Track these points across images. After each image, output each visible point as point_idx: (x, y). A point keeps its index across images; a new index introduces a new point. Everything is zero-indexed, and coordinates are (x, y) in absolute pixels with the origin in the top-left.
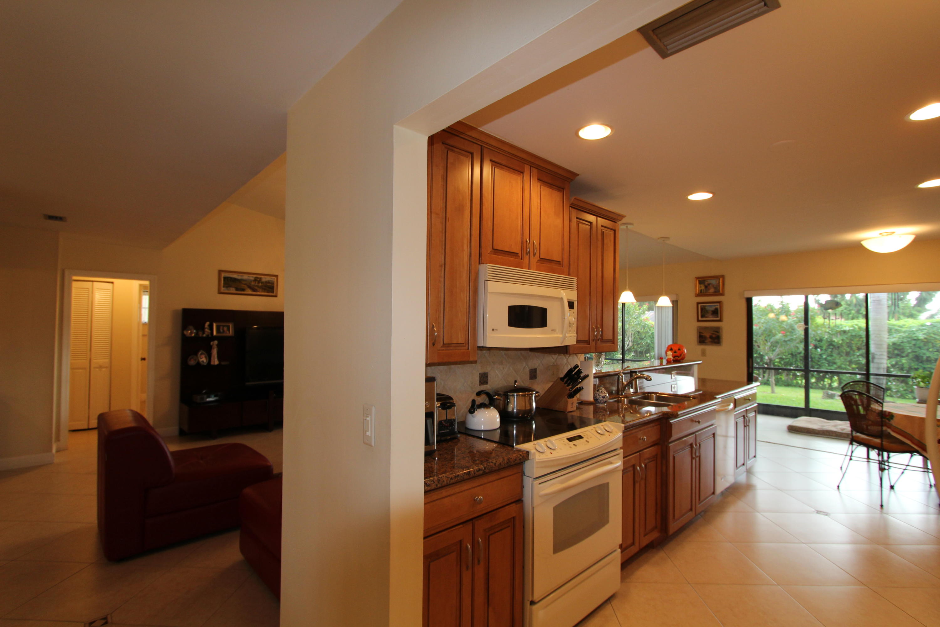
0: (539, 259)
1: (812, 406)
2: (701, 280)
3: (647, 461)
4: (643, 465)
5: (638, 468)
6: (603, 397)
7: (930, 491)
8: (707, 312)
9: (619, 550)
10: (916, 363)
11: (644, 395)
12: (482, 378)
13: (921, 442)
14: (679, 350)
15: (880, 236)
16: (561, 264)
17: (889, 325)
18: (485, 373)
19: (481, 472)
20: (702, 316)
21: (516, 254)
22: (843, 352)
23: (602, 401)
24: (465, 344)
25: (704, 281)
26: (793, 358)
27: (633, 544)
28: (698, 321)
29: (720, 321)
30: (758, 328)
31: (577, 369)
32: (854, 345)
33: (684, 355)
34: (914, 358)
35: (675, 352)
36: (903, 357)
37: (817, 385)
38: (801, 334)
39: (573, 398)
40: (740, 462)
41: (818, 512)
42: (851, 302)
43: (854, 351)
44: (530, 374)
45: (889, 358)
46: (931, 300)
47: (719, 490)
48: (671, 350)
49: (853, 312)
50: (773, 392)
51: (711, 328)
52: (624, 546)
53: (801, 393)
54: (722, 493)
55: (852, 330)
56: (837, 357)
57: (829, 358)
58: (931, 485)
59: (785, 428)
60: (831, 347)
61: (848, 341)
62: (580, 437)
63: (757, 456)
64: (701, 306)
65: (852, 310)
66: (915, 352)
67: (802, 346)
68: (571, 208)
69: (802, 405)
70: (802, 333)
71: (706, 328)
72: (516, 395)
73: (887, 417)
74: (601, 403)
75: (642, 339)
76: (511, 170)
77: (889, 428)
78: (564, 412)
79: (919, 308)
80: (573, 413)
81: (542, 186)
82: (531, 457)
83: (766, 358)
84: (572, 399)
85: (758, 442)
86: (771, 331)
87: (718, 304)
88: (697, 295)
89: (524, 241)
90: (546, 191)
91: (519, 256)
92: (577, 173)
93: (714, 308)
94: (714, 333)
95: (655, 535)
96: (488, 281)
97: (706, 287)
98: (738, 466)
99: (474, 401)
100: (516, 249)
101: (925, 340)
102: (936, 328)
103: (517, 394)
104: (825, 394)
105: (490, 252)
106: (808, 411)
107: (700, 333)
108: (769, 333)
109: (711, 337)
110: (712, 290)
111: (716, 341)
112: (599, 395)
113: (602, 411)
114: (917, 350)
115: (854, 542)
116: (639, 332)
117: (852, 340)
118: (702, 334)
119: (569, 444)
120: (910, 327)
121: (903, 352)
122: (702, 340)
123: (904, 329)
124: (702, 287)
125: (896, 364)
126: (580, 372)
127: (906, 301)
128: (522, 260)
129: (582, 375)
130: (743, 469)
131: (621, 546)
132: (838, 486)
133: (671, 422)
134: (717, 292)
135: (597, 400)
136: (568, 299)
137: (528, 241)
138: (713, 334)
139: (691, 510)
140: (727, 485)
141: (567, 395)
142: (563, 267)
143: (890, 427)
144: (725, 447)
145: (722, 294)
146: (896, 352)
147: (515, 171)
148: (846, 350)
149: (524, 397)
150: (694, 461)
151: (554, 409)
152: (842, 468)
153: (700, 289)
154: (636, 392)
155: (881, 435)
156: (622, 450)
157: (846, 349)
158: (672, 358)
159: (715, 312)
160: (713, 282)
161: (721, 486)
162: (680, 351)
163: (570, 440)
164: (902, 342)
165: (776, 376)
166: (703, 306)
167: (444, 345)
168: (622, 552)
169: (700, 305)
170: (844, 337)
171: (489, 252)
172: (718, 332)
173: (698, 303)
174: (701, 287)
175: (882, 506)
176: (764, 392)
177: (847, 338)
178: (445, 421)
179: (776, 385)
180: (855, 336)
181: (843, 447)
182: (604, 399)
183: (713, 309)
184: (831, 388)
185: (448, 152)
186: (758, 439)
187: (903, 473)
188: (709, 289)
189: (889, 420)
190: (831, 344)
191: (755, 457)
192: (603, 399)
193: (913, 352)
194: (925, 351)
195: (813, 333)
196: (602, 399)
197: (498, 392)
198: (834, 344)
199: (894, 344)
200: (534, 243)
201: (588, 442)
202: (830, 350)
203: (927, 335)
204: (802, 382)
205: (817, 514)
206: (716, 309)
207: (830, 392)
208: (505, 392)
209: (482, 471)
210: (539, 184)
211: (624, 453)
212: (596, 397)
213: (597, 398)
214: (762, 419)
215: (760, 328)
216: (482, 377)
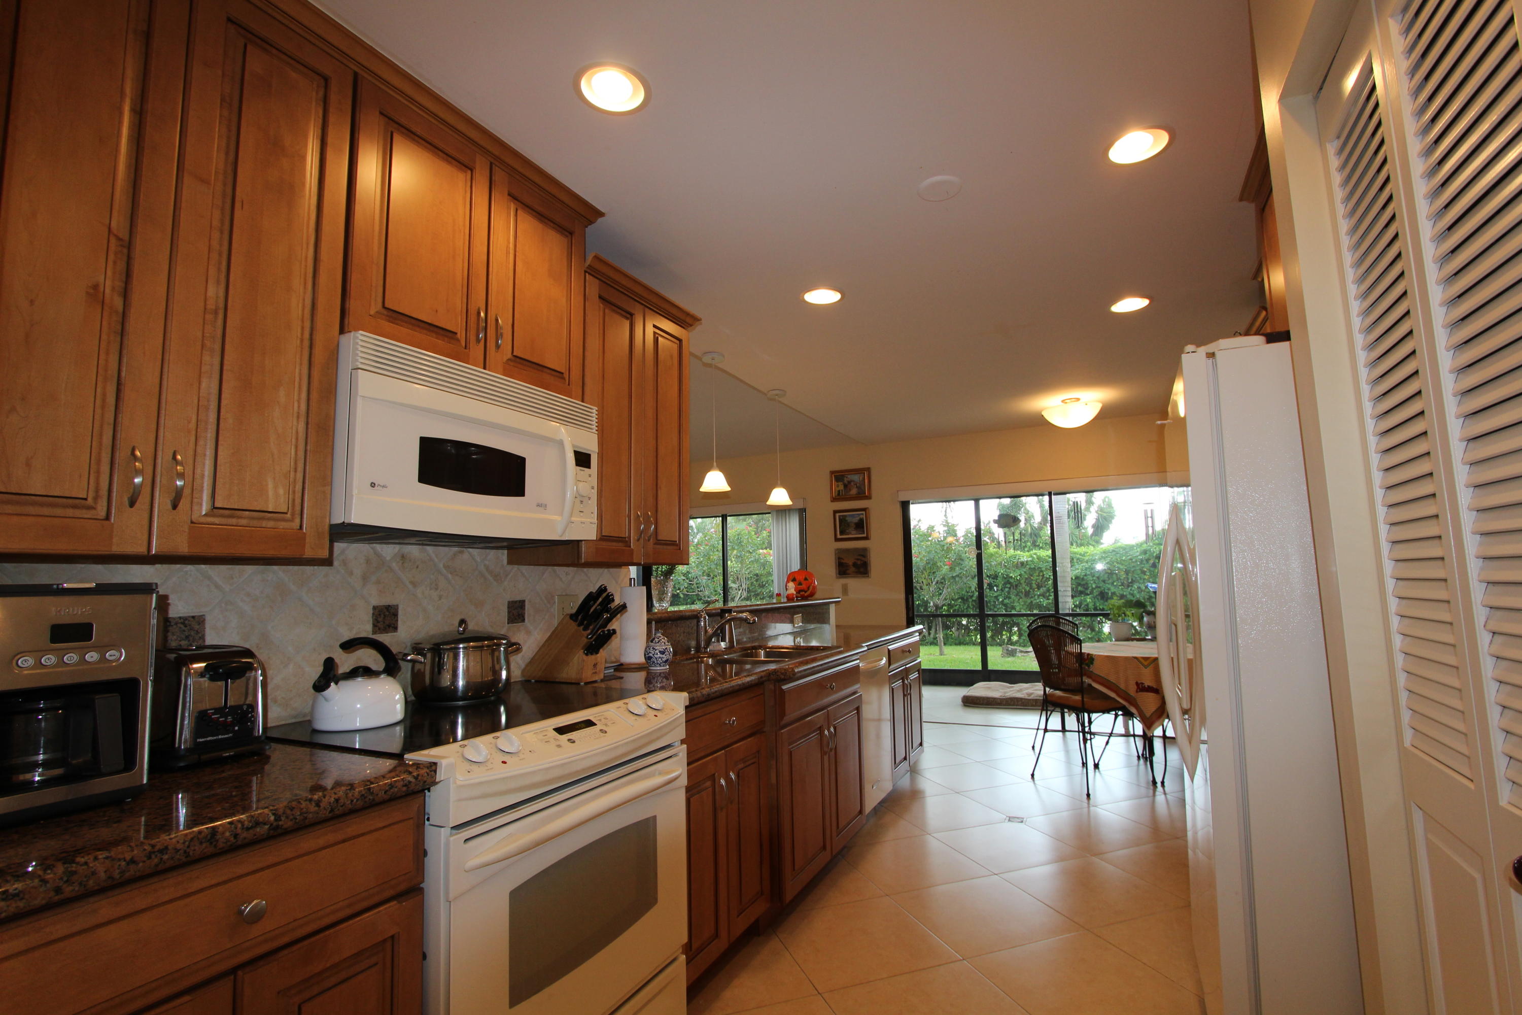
0: (509, 356)
1: (991, 667)
2: (838, 476)
3: (741, 766)
4: (733, 776)
5: (723, 782)
6: (662, 653)
7: (1138, 765)
8: (848, 525)
9: (683, 957)
10: (1102, 601)
11: (746, 652)
12: (382, 616)
13: (1127, 693)
14: (806, 579)
15: (1063, 404)
16: (564, 379)
17: (1071, 553)
18: (389, 606)
19: (262, 830)
20: (842, 533)
21: (450, 335)
22: (1022, 592)
23: (660, 659)
24: (289, 516)
25: (843, 476)
26: (964, 603)
27: (716, 935)
28: (837, 540)
29: (867, 538)
30: (918, 559)
31: (605, 595)
32: (1034, 582)
33: (814, 587)
34: (1099, 595)
35: (800, 584)
36: (1088, 595)
37: (994, 640)
38: (972, 566)
39: (597, 653)
40: (901, 755)
41: (1010, 819)
42: (1026, 530)
43: (1034, 590)
44: (509, 612)
45: (1073, 597)
46: (1108, 527)
47: (869, 805)
48: (794, 580)
49: (1029, 544)
50: (941, 654)
51: (856, 550)
52: (695, 945)
53: (976, 652)
54: (875, 810)
55: (1031, 561)
56: (1016, 599)
57: (1006, 601)
58: (1139, 757)
59: (960, 701)
60: (1008, 586)
61: (1027, 576)
62: (589, 723)
63: (925, 744)
64: (839, 516)
65: (1028, 541)
66: (1099, 587)
67: (974, 583)
68: (587, 274)
69: (979, 667)
70: (973, 563)
71: (847, 551)
72: (464, 648)
73: (1085, 660)
74: (658, 663)
75: (762, 586)
76: (440, 153)
77: (1089, 677)
78: (579, 684)
79: (1097, 538)
80: (596, 685)
81: (519, 212)
82: (441, 775)
83: (932, 604)
84: (593, 657)
85: (924, 725)
86: (935, 564)
87: (864, 512)
88: (834, 500)
89: (473, 311)
90: (527, 223)
91: (458, 340)
92: (603, 210)
93: (858, 518)
94: (859, 557)
95: (759, 909)
96: (360, 370)
97: (845, 486)
98: (897, 762)
99: (329, 664)
100: (455, 323)
101: (1109, 572)
102: (1119, 555)
103: (465, 645)
104: (1005, 651)
105: (377, 312)
106: (986, 674)
107: (839, 558)
108: (932, 567)
109: (855, 565)
110: (854, 491)
111: (862, 570)
112: (653, 648)
113: (660, 679)
114: (1101, 584)
115: (1060, 859)
116: (757, 575)
117: (1032, 575)
118: (842, 561)
119: (556, 740)
120: (1093, 555)
121: (1087, 589)
122: (843, 570)
123: (1086, 558)
124: (840, 486)
125: (1081, 603)
126: (610, 599)
127: (1084, 529)
128: (467, 350)
129: (613, 606)
130: (905, 765)
131: (688, 949)
132: (1033, 775)
133: (784, 687)
134: (863, 495)
135: (650, 658)
136: (574, 446)
137: (482, 314)
138: (858, 559)
139: (824, 848)
140: (882, 796)
141: (582, 649)
142: (569, 385)
143: (1091, 675)
144: (878, 736)
145: (869, 497)
146: (1080, 588)
147: (450, 159)
148: (1025, 590)
149: (479, 653)
150: (826, 758)
151: (557, 680)
152: (1035, 748)
153: (837, 489)
154: (731, 647)
155: (1081, 689)
156: (685, 746)
157: (1024, 587)
158: (795, 593)
159: (861, 526)
160: (856, 478)
161: (873, 798)
162: (807, 581)
163: (561, 731)
164: (1086, 575)
165: (945, 632)
166: (842, 516)
167: (214, 510)
168: (688, 962)
169: (837, 515)
170: (1022, 571)
171: (372, 312)
172: (864, 556)
173: (835, 512)
174: (838, 486)
175: (1088, 795)
176: (931, 654)
177: (1025, 572)
178: (218, 710)
179: (945, 644)
180: (1034, 568)
181: (1032, 719)
182: (664, 656)
183: (856, 520)
184: (1010, 642)
185: (249, 47)
186: (924, 719)
187: (1107, 743)
188: (850, 490)
189: (1089, 667)
190: (1007, 580)
191: (921, 744)
192: (661, 656)
193: (1097, 587)
194: (1109, 586)
195: (987, 564)
196: (659, 655)
197: (420, 646)
198: (1012, 581)
199: (1077, 578)
200: (497, 320)
201: (606, 732)
202: (1007, 590)
203: (1111, 565)
204: (976, 638)
205: (1010, 823)
206: (861, 520)
207: (1011, 647)
208: (435, 644)
209: (267, 827)
210: (513, 207)
211: (689, 753)
212: (648, 654)
213: (651, 655)
214: (930, 693)
215: (921, 559)
216: (380, 615)
